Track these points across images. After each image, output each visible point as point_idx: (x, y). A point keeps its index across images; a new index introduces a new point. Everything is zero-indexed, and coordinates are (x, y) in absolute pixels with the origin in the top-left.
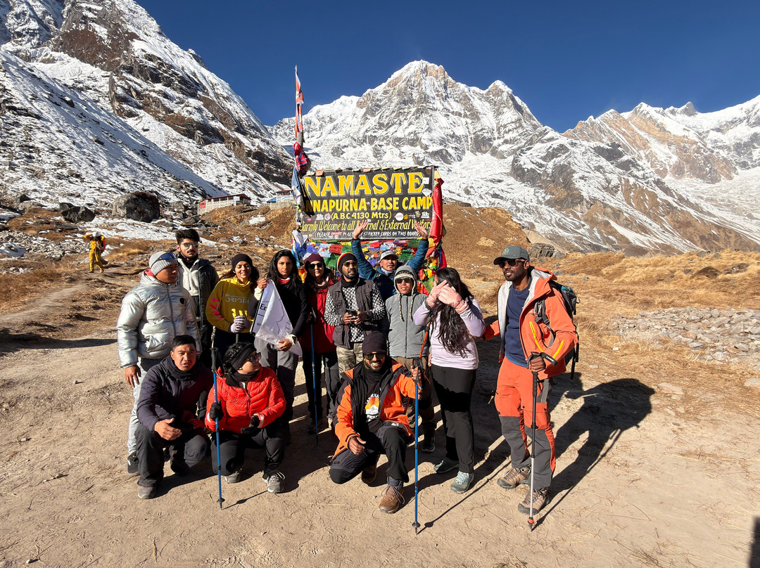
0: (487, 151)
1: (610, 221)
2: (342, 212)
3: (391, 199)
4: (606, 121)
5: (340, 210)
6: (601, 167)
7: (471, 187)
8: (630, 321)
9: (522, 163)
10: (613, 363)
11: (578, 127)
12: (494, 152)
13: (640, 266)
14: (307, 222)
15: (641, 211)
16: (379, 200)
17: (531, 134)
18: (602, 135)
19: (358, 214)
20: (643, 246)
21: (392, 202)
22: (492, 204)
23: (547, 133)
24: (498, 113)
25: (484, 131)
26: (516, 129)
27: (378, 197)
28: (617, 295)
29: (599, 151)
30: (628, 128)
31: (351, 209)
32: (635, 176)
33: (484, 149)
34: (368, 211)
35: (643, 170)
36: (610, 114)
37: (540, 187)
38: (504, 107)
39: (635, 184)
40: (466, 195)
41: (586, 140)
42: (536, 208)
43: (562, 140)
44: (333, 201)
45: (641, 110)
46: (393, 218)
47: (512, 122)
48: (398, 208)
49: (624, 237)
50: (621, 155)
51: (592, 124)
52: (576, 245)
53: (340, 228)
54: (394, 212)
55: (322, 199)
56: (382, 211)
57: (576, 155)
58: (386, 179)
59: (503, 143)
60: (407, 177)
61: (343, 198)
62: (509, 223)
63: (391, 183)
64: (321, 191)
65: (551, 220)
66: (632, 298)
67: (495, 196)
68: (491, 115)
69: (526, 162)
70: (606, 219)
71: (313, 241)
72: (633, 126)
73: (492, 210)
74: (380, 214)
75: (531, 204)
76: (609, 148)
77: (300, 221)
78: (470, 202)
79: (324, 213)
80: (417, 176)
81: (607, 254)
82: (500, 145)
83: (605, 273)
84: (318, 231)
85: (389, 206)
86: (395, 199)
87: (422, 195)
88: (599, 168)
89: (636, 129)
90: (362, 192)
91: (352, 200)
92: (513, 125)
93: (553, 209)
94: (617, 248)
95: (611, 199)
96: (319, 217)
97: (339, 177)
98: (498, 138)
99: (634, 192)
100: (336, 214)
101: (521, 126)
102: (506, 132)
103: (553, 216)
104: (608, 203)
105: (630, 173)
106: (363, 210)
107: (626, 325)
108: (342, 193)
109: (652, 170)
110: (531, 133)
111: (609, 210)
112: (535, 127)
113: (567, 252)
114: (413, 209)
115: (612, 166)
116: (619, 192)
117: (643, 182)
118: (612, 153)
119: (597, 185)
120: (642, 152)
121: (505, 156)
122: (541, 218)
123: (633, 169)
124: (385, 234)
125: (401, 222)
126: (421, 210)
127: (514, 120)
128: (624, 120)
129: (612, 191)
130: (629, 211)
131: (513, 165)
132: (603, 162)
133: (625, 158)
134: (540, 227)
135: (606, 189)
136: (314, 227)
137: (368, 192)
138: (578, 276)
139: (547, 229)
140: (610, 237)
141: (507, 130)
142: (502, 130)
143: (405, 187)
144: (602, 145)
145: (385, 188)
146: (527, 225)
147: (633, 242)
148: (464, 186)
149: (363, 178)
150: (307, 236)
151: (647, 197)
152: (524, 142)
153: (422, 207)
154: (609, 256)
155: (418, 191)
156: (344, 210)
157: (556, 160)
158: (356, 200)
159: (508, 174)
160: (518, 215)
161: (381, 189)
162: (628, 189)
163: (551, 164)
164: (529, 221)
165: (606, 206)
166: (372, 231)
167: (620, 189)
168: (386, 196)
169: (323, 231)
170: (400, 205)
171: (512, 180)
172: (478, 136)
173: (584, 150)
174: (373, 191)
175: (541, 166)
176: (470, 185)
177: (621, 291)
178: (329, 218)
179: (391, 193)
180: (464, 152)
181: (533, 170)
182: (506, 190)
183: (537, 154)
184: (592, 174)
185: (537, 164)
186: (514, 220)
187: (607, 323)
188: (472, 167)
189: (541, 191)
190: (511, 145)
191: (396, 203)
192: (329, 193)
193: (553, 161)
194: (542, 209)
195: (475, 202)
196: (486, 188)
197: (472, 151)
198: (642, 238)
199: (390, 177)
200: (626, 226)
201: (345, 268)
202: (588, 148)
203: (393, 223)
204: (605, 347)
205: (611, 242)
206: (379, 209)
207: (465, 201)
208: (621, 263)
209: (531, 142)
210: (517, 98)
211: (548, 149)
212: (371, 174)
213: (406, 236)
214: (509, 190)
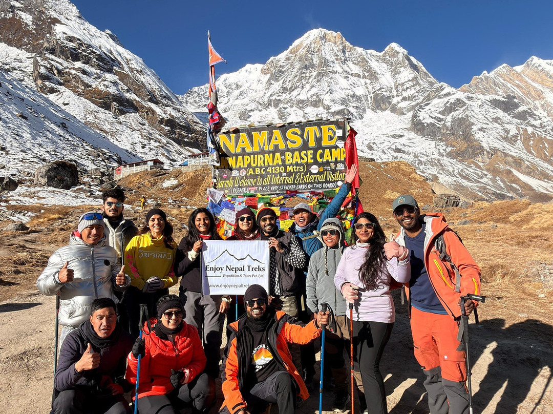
0: (386, 109)
1: (512, 170)
2: (257, 167)
3: (305, 152)
4: (499, 75)
5: (255, 165)
6: (499, 118)
7: (374, 143)
8: (550, 267)
9: (421, 118)
10: (543, 311)
11: (473, 82)
12: (394, 109)
13: (548, 212)
14: (222, 179)
15: (542, 158)
16: (293, 153)
17: (428, 91)
18: (497, 88)
19: (273, 168)
20: (547, 192)
21: (306, 155)
22: (395, 158)
23: (443, 89)
24: (395, 73)
25: (383, 90)
26: (413, 86)
27: (293, 151)
28: (531, 241)
29: (496, 104)
30: (522, 81)
31: (266, 164)
32: (533, 126)
33: (384, 107)
34: (282, 165)
35: (540, 119)
36: (503, 68)
37: (441, 140)
38: (401, 67)
39: (533, 133)
40: (369, 151)
41: (482, 93)
42: (439, 160)
43: (459, 94)
44: (248, 157)
45: (533, 63)
46: (308, 171)
47: (410, 81)
48: (312, 161)
49: (528, 184)
50: (516, 106)
51: (487, 78)
52: (480, 194)
53: (256, 183)
54: (309, 165)
55: (237, 155)
56: (297, 164)
57: (473, 109)
58: (299, 133)
59: (402, 100)
60: (321, 130)
61: (258, 153)
62: (414, 175)
63: (305, 137)
64: (236, 147)
65: (453, 171)
66: (546, 243)
67: (398, 150)
68: (388, 75)
69: (425, 116)
70: (508, 168)
71: (229, 196)
72: (527, 79)
73: (396, 163)
74: (295, 167)
75: (433, 157)
76: (505, 100)
77: (215, 178)
78: (373, 157)
79: (239, 169)
80: (330, 129)
81: (513, 202)
82: (399, 103)
83: (512, 220)
84: (234, 187)
85: (303, 159)
86: (310, 152)
87: (336, 147)
88: (496, 120)
89: (530, 81)
90: (276, 146)
91: (266, 155)
92: (410, 83)
93: (455, 160)
94: (521, 196)
95: (511, 148)
96: (235, 173)
97: (253, 133)
98: (397, 96)
99: (532, 140)
100: (251, 169)
101: (418, 84)
102: (404, 90)
103: (455, 167)
104: (509, 152)
105: (528, 123)
106: (278, 165)
107: (546, 271)
108: (256, 149)
109: (549, 118)
110: (427, 89)
111: (510, 159)
112: (431, 84)
113: (473, 202)
114: (328, 161)
115: (509, 117)
116: (519, 141)
117: (541, 130)
118: (508, 105)
119: (496, 135)
120: (537, 102)
121: (405, 112)
122: (443, 169)
123: (530, 119)
124: (300, 187)
125: (317, 174)
126: (336, 162)
127: (410, 79)
128: (517, 73)
129: (512, 140)
130: (529, 159)
131: (413, 120)
132: (500, 113)
133: (521, 109)
134: (443, 178)
135: (506, 139)
136: (230, 183)
137: (282, 146)
138: (486, 225)
139: (450, 180)
140: (514, 185)
141: (405, 88)
142: (400, 88)
143: (319, 140)
144: (498, 98)
145: (299, 142)
146: (430, 177)
147: (536, 189)
148: (366, 143)
149: (277, 133)
150: (223, 192)
151: (546, 145)
152: (423, 98)
153: (336, 159)
154: (516, 204)
155: (332, 143)
156: (259, 165)
157: (454, 114)
158: (271, 155)
159: (408, 129)
160: (421, 167)
161: (295, 142)
162: (527, 138)
163: (449, 118)
164: (432, 173)
165: (506, 155)
166: (288, 184)
167: (519, 138)
168: (300, 150)
169: (239, 187)
170: (314, 158)
171: (412, 135)
172: (378, 95)
173: (480, 103)
174: (287, 146)
175: (440, 120)
176: (373, 141)
177: (534, 237)
178: (244, 174)
179: (305, 146)
180: (364, 111)
181: (433, 125)
182: (408, 144)
183: (435, 109)
184: (490, 126)
185: (435, 118)
186: (418, 173)
187: (525, 269)
188: (373, 124)
189: (442, 144)
190: (409, 102)
191: (310, 156)
192: (243, 149)
193: (451, 114)
194: (444, 161)
195: (378, 157)
196: (388, 144)
197: (373, 110)
198: (545, 184)
199: (303, 131)
200: (528, 174)
201: (262, 223)
202: (484, 101)
203: (308, 176)
204: (530, 295)
205: (515, 190)
206: (294, 162)
207: (369, 156)
208: (528, 210)
209: (429, 98)
210: (412, 58)
211: (445, 104)
212: (284, 128)
213: (322, 188)
214: (410, 145)
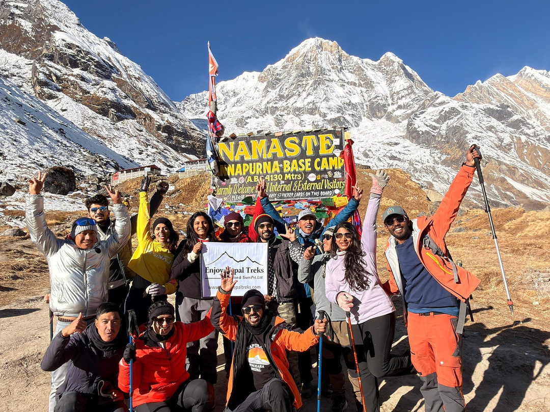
0: (382, 117)
1: (507, 178)
2: (255, 174)
3: (303, 160)
4: (493, 84)
5: (254, 173)
6: (493, 127)
7: (370, 151)
8: (544, 274)
9: (416, 126)
10: (537, 318)
11: (467, 91)
12: (389, 117)
13: (542, 220)
14: (221, 186)
15: (535, 167)
16: (291, 162)
17: (423, 99)
18: (491, 97)
19: (272, 176)
20: (541, 200)
21: (304, 164)
22: (391, 166)
23: (438, 98)
24: (391, 81)
25: (378, 98)
26: (408, 95)
27: (291, 159)
28: (525, 249)
29: (490, 112)
30: (515, 90)
31: (265, 172)
32: (526, 134)
33: (379, 115)
34: (281, 173)
35: (534, 128)
36: (496, 78)
37: (436, 148)
38: (396, 76)
39: (527, 142)
40: (364, 159)
41: (476, 102)
42: (434, 168)
43: (453, 103)
44: (247, 165)
45: (526, 73)
46: (306, 179)
47: (405, 89)
48: (310, 169)
49: (522, 192)
50: (510, 115)
51: (481, 88)
52: (475, 202)
54: (306, 173)
55: (235, 163)
56: (295, 172)
57: (467, 117)
58: (297, 141)
59: (397, 109)
60: (318, 139)
61: (256, 161)
62: (409, 182)
63: (303, 145)
64: (235, 155)
65: (448, 179)
66: (540, 251)
67: (393, 158)
68: (384, 83)
69: (420, 124)
70: (502, 175)
71: (228, 204)
72: (520, 88)
73: (391, 171)
74: (293, 175)
75: (428, 164)
76: (498, 109)
77: (215, 186)
78: (369, 164)
79: (238, 177)
80: (327, 138)
81: (507, 209)
82: (394, 111)
83: (507, 228)
84: (232, 194)
85: (301, 167)
86: (308, 160)
87: (334, 156)
88: (490, 128)
89: (523, 91)
90: (275, 155)
91: (265, 163)
92: (406, 91)
93: (450, 168)
94: (515, 204)
95: (505, 156)
96: (233, 181)
97: (251, 141)
98: (392, 104)
99: (526, 149)
100: (250, 177)
101: (413, 92)
102: (399, 99)
103: (450, 175)
104: (503, 160)
105: (521, 132)
106: (276, 173)
107: (540, 279)
108: (255, 157)
109: (542, 127)
110: (423, 98)
111: (504, 167)
112: (426, 93)
113: (468, 209)
114: (325, 169)
115: (503, 126)
116: (513, 150)
117: (535, 139)
118: (502, 114)
119: (490, 144)
120: (530, 112)
121: (400, 120)
122: (438, 177)
123: (523, 128)
124: (298, 194)
125: (314, 182)
126: (333, 170)
127: (406, 87)
128: (510, 83)
129: (506, 149)
130: (523, 167)
131: (408, 128)
132: (494, 122)
133: (515, 118)
134: (437, 186)
135: (499, 147)
136: (228, 190)
137: (280, 155)
138: (481, 232)
139: (445, 187)
140: (508, 193)
141: (400, 96)
142: (395, 97)
143: (316, 149)
144: (492, 107)
145: (297, 151)
146: (425, 184)
147: (530, 197)
148: (362, 150)
149: (275, 141)
150: (221, 199)
151: (540, 154)
152: (418, 106)
153: (333, 168)
154: (510, 211)
155: (330, 152)
156: (257, 173)
157: (449, 122)
158: (269, 163)
159: (403, 137)
160: (417, 175)
161: (293, 151)
162: (520, 147)
163: (444, 126)
164: (427, 180)
165: (500, 163)
166: (286, 192)
167: (513, 146)
168: (298, 158)
169: (238, 194)
170: (312, 166)
171: (408, 142)
172: (373, 103)
173: (474, 112)
174: (285, 154)
175: (435, 128)
176: (368, 149)
177: (528, 245)
178: (243, 182)
179: (303, 155)
180: (360, 118)
181: (428, 133)
182: (403, 152)
183: (430, 117)
184: (484, 134)
185: (430, 126)
186: (413, 180)
187: (520, 277)
188: (369, 132)
189: (437, 151)
190: (405, 110)
191: (308, 164)
192: (242, 157)
193: (446, 123)
194: (439, 169)
195: (374, 164)
196: (384, 151)
197: (368, 118)
198: (539, 193)
199: (301, 140)
200: (522, 182)
201: (260, 230)
202: (478, 109)
203: (306, 184)
204: (525, 302)
205: (509, 198)
206: (292, 170)
207: (365, 163)
208: (522, 218)
209: (424, 107)
210: (407, 67)
211: (440, 113)
212: (282, 138)
213: (320, 195)
214: (406, 152)
